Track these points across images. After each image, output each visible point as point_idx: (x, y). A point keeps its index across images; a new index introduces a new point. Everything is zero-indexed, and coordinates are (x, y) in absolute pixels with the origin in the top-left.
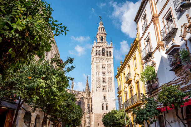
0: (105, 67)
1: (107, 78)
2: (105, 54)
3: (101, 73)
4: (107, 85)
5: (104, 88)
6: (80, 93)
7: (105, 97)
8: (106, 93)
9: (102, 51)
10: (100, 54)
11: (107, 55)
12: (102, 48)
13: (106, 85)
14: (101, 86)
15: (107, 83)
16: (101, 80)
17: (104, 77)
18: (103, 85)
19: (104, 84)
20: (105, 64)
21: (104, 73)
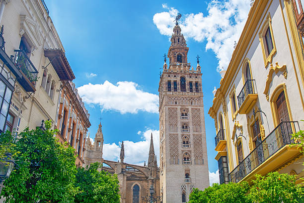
0: (186, 115)
1: (192, 137)
2: (187, 87)
3: (179, 126)
4: (193, 151)
5: (186, 156)
6: (139, 171)
7: (187, 175)
8: (190, 167)
9: (181, 82)
10: (175, 89)
11: (191, 90)
12: (180, 76)
13: (190, 151)
14: (180, 152)
15: (192, 146)
16: (180, 140)
17: (186, 133)
18: (183, 151)
19: (186, 149)
20: (187, 107)
21: (185, 127)
